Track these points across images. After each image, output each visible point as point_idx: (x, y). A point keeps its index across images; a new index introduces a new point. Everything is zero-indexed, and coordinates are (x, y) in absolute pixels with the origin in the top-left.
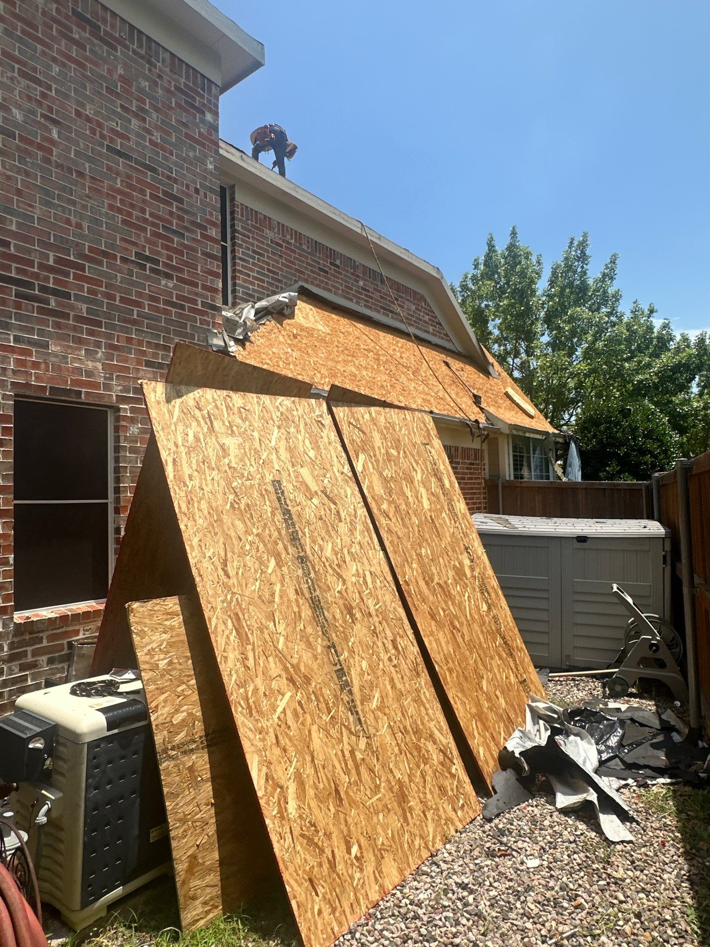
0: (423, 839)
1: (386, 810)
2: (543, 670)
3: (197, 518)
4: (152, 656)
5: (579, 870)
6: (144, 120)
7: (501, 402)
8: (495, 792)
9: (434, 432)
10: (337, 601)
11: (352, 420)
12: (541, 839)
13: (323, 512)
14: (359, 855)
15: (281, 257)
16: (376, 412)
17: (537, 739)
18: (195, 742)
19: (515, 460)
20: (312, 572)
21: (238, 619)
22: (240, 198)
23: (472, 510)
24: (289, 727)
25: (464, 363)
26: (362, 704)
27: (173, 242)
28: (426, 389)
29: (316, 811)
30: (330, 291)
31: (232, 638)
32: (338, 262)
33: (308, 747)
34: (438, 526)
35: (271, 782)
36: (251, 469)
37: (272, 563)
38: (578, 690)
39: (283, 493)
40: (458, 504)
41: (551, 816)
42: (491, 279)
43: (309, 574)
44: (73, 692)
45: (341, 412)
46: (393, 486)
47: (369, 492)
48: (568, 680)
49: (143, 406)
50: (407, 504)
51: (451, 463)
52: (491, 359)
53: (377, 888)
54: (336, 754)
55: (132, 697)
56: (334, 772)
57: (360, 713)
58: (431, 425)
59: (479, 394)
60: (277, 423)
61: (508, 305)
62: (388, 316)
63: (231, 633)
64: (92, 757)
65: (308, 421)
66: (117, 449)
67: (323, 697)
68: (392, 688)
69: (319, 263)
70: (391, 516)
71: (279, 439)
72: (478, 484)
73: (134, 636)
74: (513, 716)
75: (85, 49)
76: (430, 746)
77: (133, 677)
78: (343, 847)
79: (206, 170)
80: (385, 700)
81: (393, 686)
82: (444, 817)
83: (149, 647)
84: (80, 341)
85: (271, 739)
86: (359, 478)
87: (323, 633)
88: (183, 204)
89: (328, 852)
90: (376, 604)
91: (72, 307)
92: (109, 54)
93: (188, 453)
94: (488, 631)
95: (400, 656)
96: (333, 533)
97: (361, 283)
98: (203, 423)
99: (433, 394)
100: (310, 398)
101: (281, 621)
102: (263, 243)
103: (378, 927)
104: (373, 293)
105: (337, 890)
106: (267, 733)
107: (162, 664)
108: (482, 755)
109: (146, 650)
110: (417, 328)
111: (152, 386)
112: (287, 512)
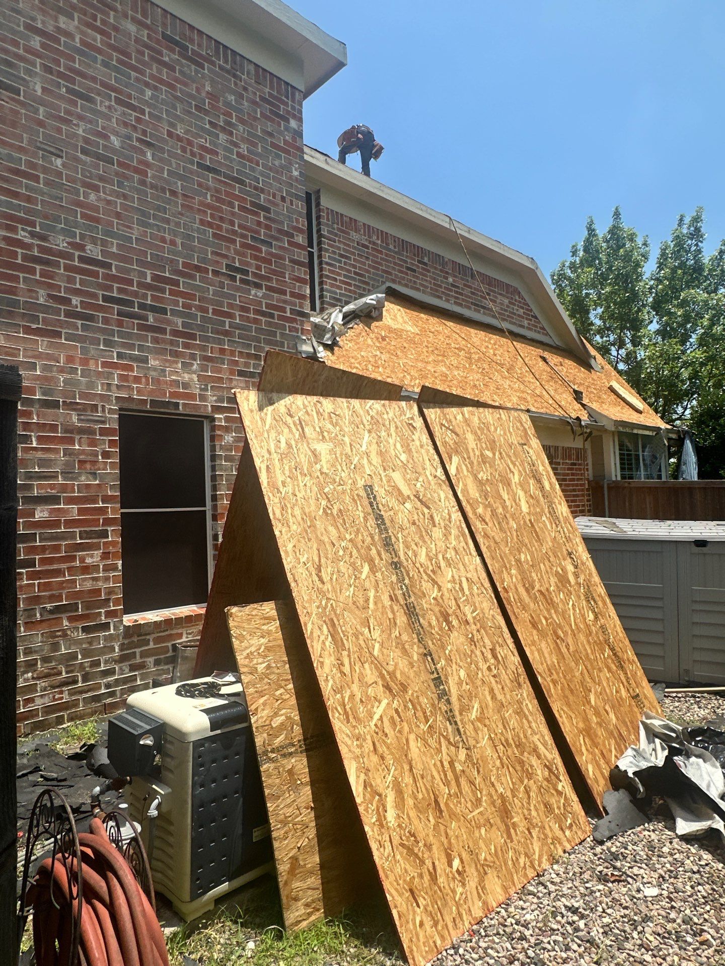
0: (529, 858)
1: (488, 825)
2: (658, 685)
3: (291, 524)
4: (251, 660)
5: (704, 904)
6: (231, 134)
7: (605, 397)
8: (607, 813)
9: (531, 432)
10: (433, 607)
11: (444, 422)
12: (660, 866)
13: (416, 517)
14: (460, 869)
15: (367, 258)
16: (469, 412)
17: (653, 759)
18: (294, 746)
19: (621, 459)
20: (406, 577)
21: (334, 625)
22: (325, 202)
23: (575, 513)
24: (386, 735)
25: (564, 357)
26: (461, 714)
27: (261, 252)
28: (522, 387)
29: (416, 821)
30: (418, 290)
31: (327, 644)
32: (426, 260)
33: (406, 756)
34: (538, 530)
35: (369, 789)
36: (343, 475)
37: (366, 569)
38: (700, 708)
39: (375, 497)
40: (559, 507)
41: (671, 843)
42: (591, 266)
43: (404, 580)
44: (178, 693)
45: (432, 414)
46: (489, 489)
47: (464, 496)
48: (687, 696)
49: (237, 415)
50: (504, 507)
51: (551, 463)
52: (593, 352)
53: (481, 904)
54: (435, 765)
55: (233, 699)
56: (433, 783)
57: (459, 723)
58: (528, 424)
59: (581, 389)
60: (367, 427)
61: (611, 293)
62: (479, 312)
63: (327, 639)
64: (197, 756)
65: (399, 424)
66: (213, 458)
67: (421, 706)
68: (492, 698)
69: (406, 262)
70: (487, 520)
71: (370, 443)
72: (581, 485)
73: (234, 640)
74: (625, 733)
75: (174, 70)
76: (534, 761)
77: (233, 679)
78: (444, 860)
79: (291, 177)
80: (485, 711)
81: (494, 697)
82: (550, 835)
83: (248, 651)
84: (176, 354)
85: (368, 746)
86: (453, 481)
87: (419, 641)
88: (270, 213)
89: (428, 863)
90: (473, 612)
91: (169, 322)
92: (197, 72)
93: (281, 460)
94: (595, 642)
95: (500, 667)
96: (427, 538)
97: (451, 280)
98: (294, 430)
99: (529, 392)
100: (400, 400)
101: (376, 628)
102: (348, 245)
103: (483, 944)
104: (463, 289)
105: (439, 903)
106: (364, 740)
107: (261, 668)
108: (591, 773)
109: (245, 654)
110: (511, 323)
111: (245, 395)
112: (379, 517)
